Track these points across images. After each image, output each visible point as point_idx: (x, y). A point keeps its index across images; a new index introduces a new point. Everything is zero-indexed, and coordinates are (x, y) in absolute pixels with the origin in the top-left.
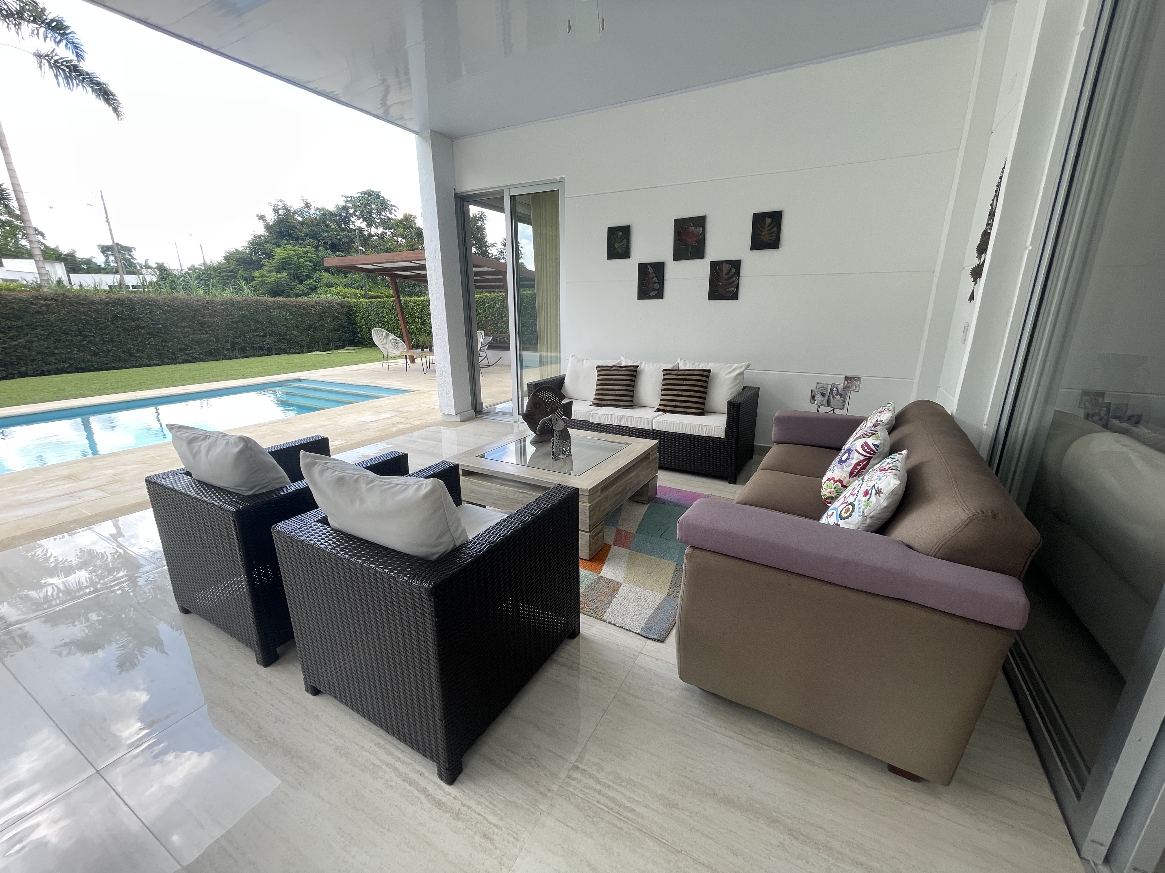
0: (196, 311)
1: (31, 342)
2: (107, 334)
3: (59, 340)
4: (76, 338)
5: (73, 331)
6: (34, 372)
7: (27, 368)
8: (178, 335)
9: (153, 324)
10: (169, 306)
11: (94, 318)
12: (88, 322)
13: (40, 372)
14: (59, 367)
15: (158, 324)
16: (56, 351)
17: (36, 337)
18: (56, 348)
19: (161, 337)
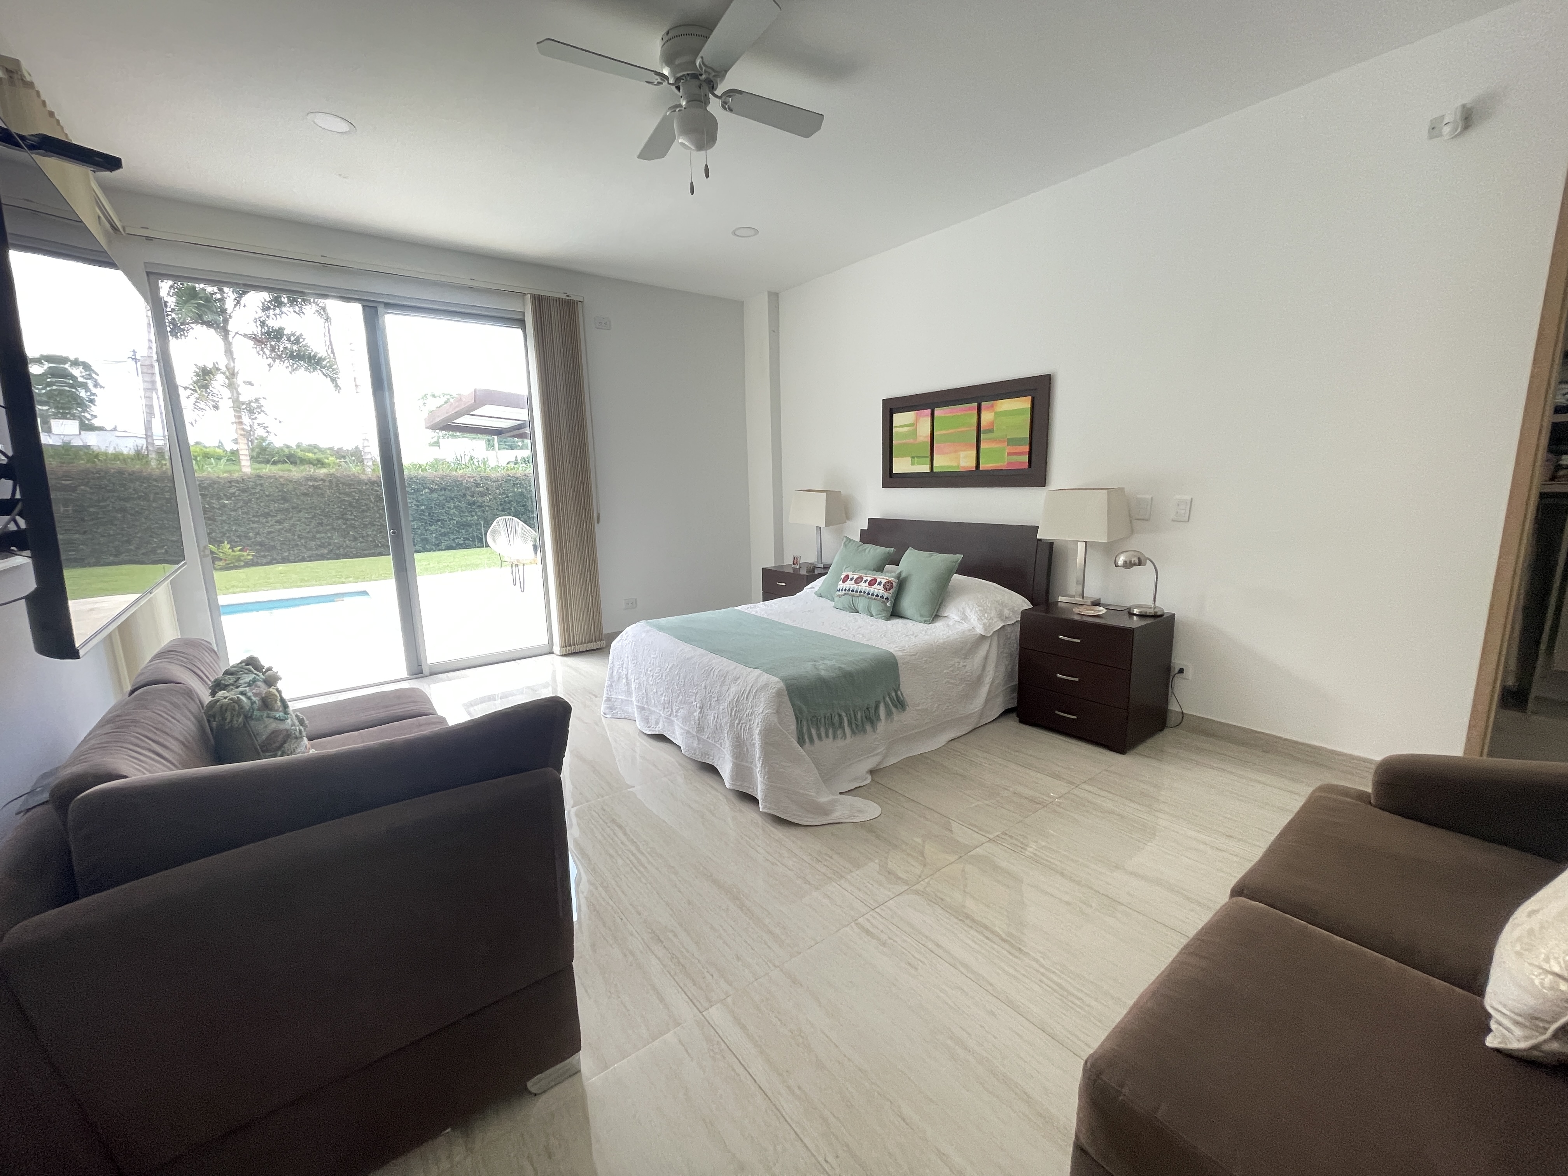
0: (467, 488)
1: (294, 525)
2: (367, 517)
3: (321, 524)
4: (336, 521)
5: (335, 514)
6: (295, 558)
7: (289, 553)
8: (442, 517)
9: (418, 506)
10: (436, 484)
11: (358, 500)
12: (350, 504)
13: (300, 557)
14: (319, 553)
15: (422, 505)
16: (318, 536)
17: (299, 520)
18: (318, 532)
19: (425, 519)
